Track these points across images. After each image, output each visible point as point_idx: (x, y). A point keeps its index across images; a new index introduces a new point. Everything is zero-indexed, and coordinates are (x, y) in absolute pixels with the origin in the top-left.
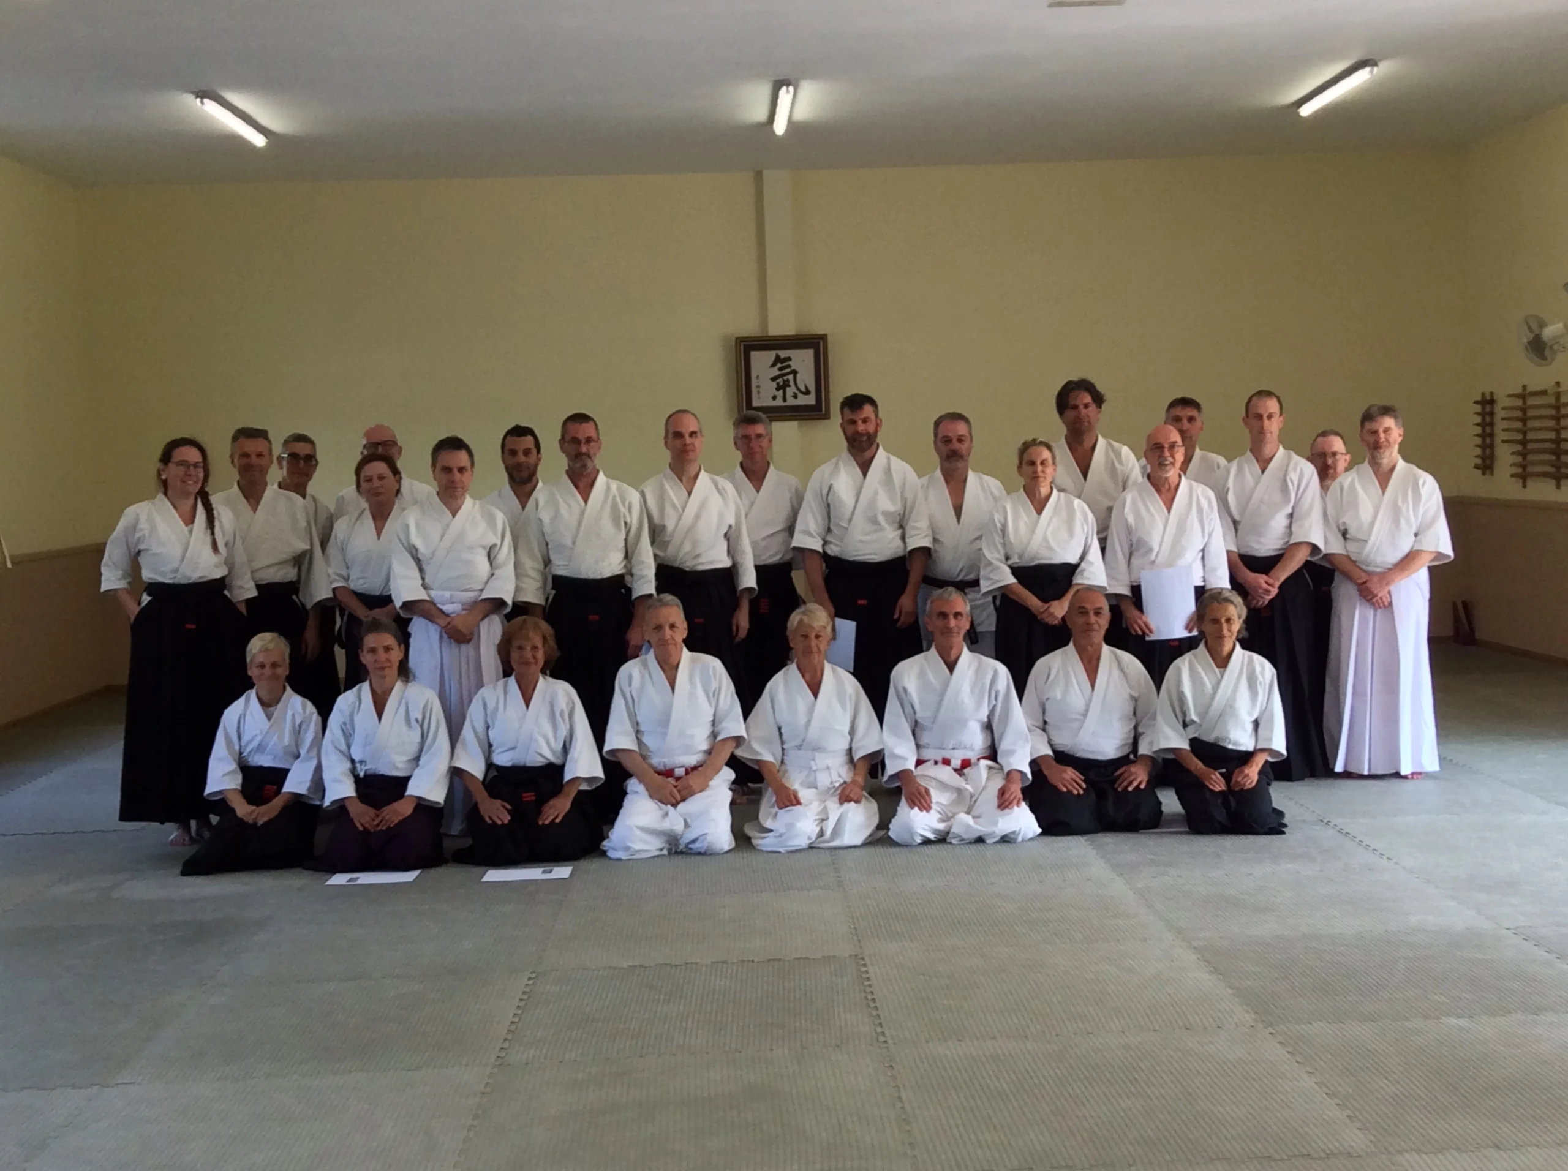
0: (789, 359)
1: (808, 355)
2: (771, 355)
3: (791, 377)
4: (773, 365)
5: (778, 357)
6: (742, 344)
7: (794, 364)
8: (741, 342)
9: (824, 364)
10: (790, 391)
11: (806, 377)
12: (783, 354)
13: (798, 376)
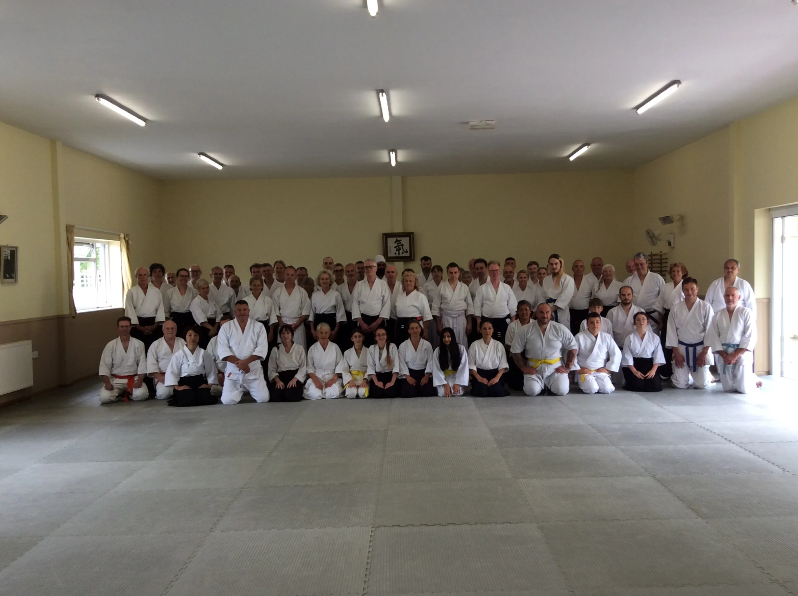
0: (401, 240)
1: (408, 239)
2: (394, 239)
3: (401, 247)
4: (395, 242)
5: (397, 239)
6: (385, 235)
7: (402, 242)
8: (385, 234)
9: (413, 241)
10: (401, 251)
11: (407, 247)
12: (399, 239)
13: (404, 247)
